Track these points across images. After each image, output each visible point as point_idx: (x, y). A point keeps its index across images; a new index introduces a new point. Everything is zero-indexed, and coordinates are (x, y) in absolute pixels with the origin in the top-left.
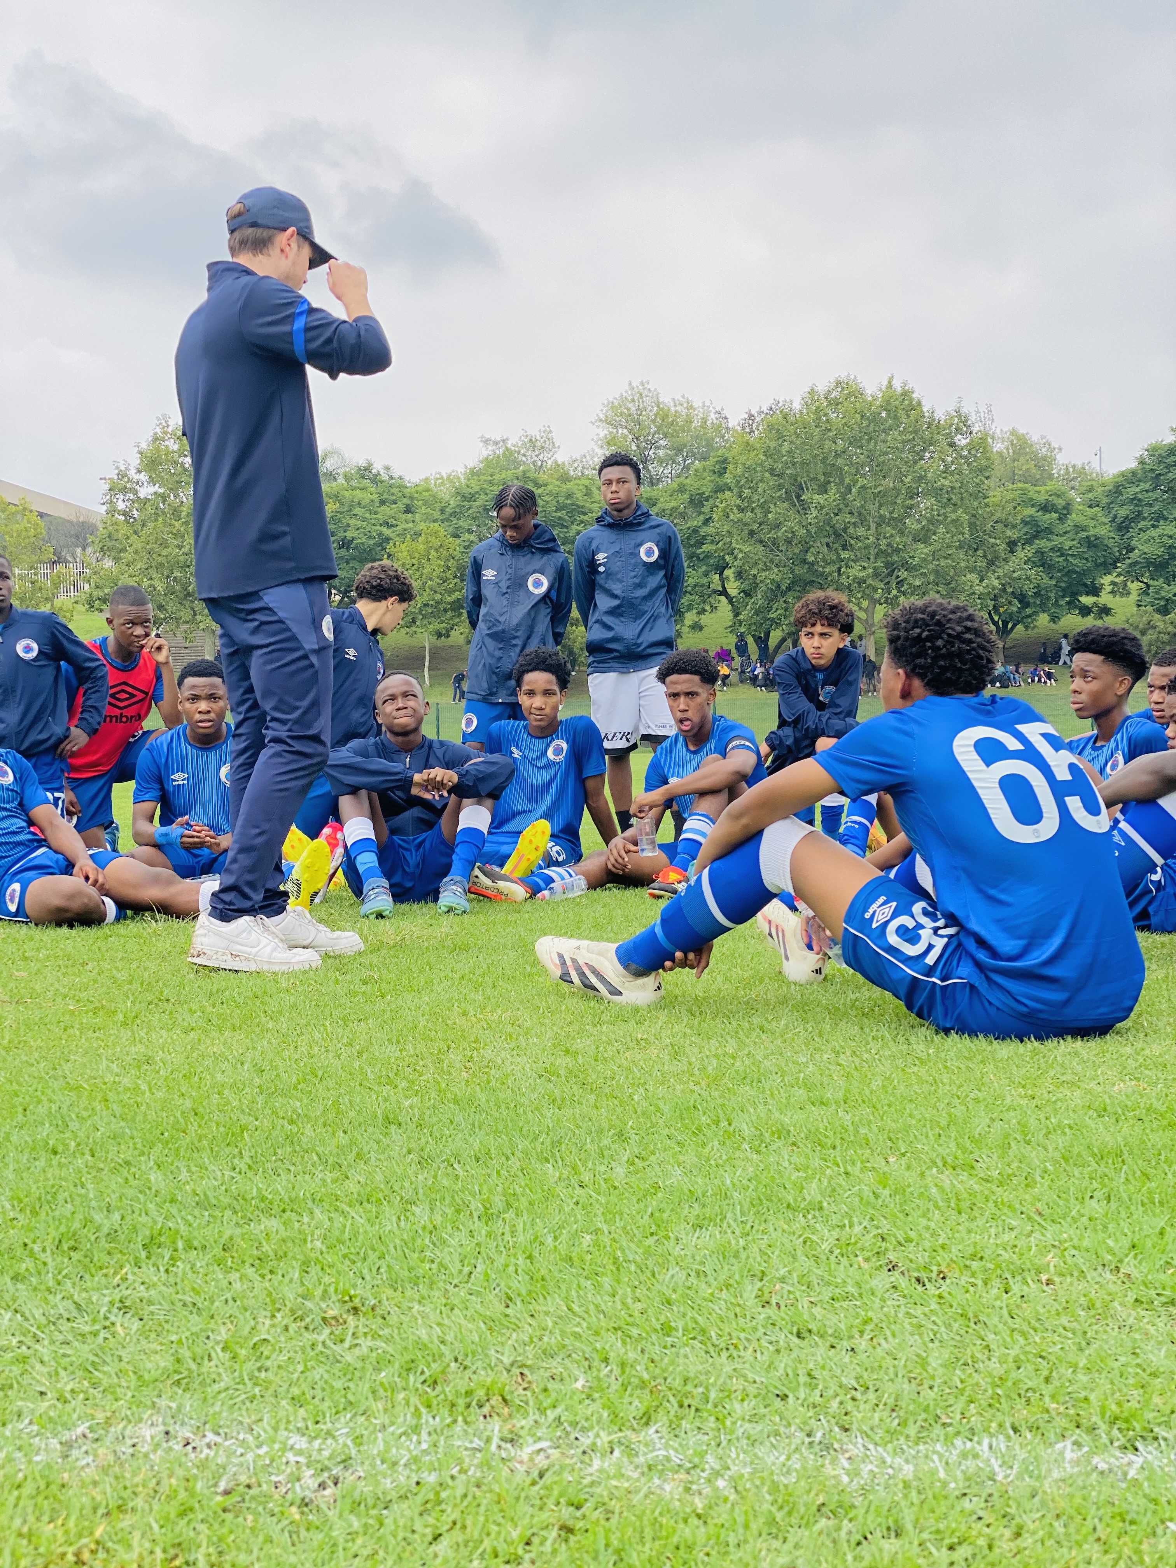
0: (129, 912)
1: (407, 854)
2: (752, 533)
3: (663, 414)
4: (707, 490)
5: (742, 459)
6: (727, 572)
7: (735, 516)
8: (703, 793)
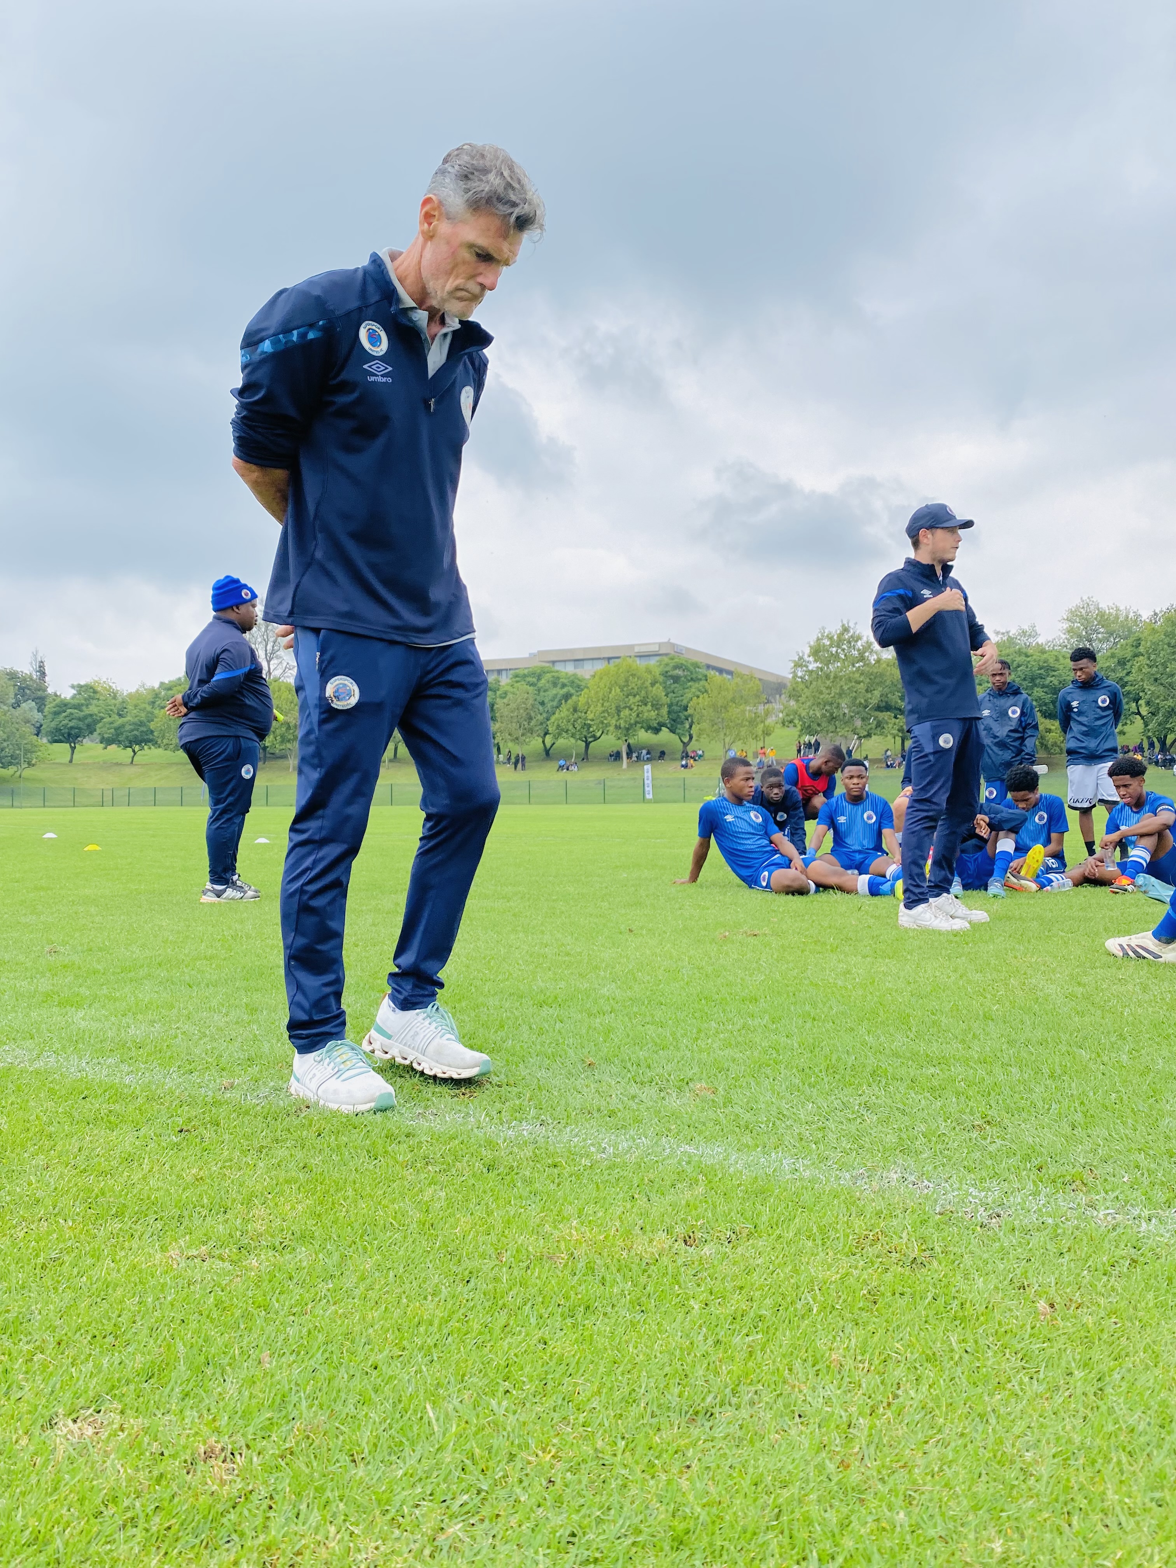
0: (821, 889)
1: (969, 864)
2: (1156, 680)
3: (1102, 614)
4: (1129, 656)
5: (1150, 638)
6: (1140, 702)
7: (1146, 670)
8: (1142, 836)
